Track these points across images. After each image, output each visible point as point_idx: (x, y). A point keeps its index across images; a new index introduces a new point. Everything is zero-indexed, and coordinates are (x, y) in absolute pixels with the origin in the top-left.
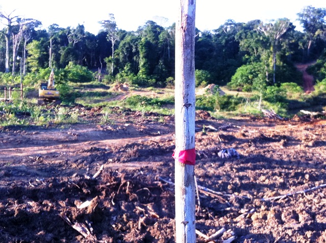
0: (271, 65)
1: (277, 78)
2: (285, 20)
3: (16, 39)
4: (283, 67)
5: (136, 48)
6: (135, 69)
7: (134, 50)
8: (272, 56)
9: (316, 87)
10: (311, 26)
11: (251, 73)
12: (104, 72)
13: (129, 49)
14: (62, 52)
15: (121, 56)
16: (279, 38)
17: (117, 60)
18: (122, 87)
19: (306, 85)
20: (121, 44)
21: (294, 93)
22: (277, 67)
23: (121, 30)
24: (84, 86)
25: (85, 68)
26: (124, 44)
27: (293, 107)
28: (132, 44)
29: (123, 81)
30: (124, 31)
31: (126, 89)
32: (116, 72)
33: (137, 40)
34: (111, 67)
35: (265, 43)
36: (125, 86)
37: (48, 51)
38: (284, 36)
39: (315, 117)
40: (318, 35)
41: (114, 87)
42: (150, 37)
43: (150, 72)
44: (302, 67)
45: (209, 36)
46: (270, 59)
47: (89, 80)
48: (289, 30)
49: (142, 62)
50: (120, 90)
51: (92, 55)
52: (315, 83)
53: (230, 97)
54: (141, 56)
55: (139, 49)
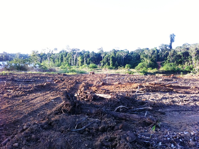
0: (148, 62)
4: (152, 63)
6: (109, 64)
7: (109, 59)
8: (148, 60)
12: (100, 65)
13: (107, 59)
14: (88, 60)
15: (105, 61)
16: (151, 55)
17: (104, 62)
20: (105, 57)
23: (105, 52)
25: (95, 64)
29: (106, 68)
32: (103, 65)
33: (109, 56)
34: (102, 64)
37: (84, 60)
41: (103, 70)
42: (113, 55)
43: (113, 65)
47: (96, 68)
50: (105, 70)
51: (96, 60)
54: (111, 60)
55: (110, 58)
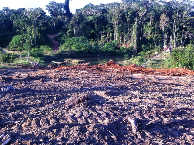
0: (34, 35)
1: (37, 43)
2: (40, 9)
4: (41, 36)
8: (33, 30)
9: (60, 48)
10: (55, 13)
11: (22, 40)
16: (37, 20)
19: (54, 47)
21: (48, 51)
22: (37, 36)
27: (48, 59)
35: (29, 22)
38: (40, 18)
39: (60, 65)
40: (59, 18)
44: (51, 37)
46: (33, 32)
48: (42, 15)
52: (59, 46)
53: (9, 54)
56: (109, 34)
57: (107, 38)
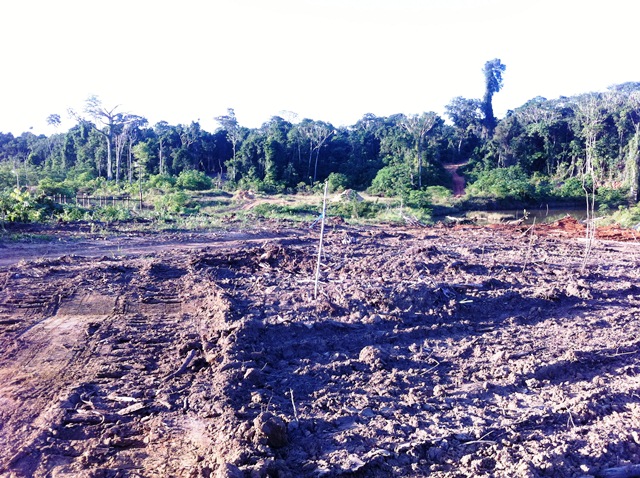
0: (417, 166)
1: (423, 180)
2: (432, 114)
3: (120, 140)
4: (430, 168)
5: (262, 149)
6: (260, 174)
7: (259, 151)
8: (417, 156)
9: (466, 190)
10: (462, 120)
11: (394, 176)
12: (224, 179)
13: (253, 151)
14: (175, 155)
15: (244, 159)
16: (425, 135)
17: (240, 163)
18: (247, 194)
19: (455, 187)
20: (244, 145)
21: (441, 197)
22: (423, 169)
23: (243, 128)
24: (204, 195)
25: (202, 174)
26: (247, 145)
27: (438, 213)
28: (256, 145)
29: (248, 188)
30: (247, 129)
31: (251, 197)
32: (238, 177)
33: (261, 140)
34: (232, 173)
35: (409, 142)
36: (250, 193)
38: (431, 133)
39: (461, 223)
40: (471, 130)
41: (238, 195)
42: (277, 136)
44: (453, 167)
45: (346, 134)
46: (415, 159)
47: (208, 187)
48: (435, 125)
49: (268, 165)
50: (245, 198)
51: (209, 158)
52: (465, 185)
54: (267, 158)
55: (265, 150)
56: (576, 161)
57: (572, 168)
